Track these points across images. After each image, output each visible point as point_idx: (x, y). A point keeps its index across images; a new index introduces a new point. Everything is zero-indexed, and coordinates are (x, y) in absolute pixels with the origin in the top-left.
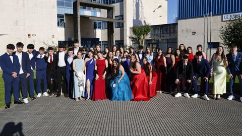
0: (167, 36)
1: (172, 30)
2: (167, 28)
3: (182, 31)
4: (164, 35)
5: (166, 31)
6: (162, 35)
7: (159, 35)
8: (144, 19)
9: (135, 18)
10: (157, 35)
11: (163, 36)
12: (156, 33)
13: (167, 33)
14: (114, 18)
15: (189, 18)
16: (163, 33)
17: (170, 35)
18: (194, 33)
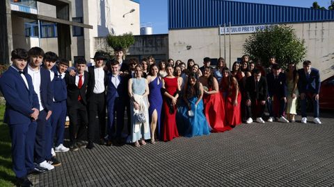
0: (152, 51)
1: (159, 43)
2: (152, 41)
3: (175, 44)
4: (148, 49)
5: (151, 44)
6: (145, 49)
7: (141, 49)
8: (112, 27)
9: (100, 24)
10: (139, 49)
11: (147, 51)
12: (137, 46)
13: (153, 47)
14: (71, 20)
15: (183, 28)
16: (147, 47)
17: (157, 50)
18: (189, 48)
